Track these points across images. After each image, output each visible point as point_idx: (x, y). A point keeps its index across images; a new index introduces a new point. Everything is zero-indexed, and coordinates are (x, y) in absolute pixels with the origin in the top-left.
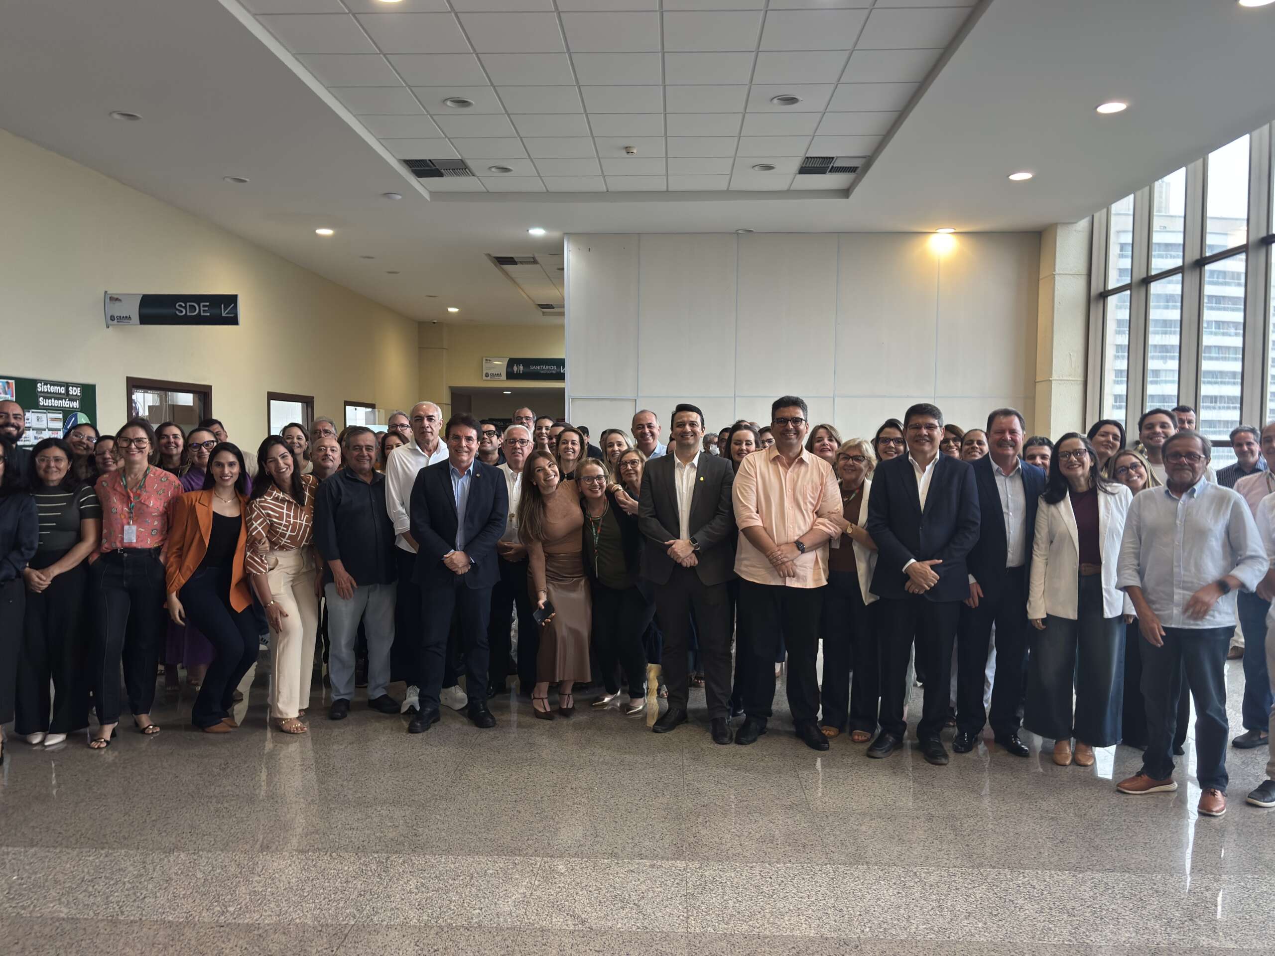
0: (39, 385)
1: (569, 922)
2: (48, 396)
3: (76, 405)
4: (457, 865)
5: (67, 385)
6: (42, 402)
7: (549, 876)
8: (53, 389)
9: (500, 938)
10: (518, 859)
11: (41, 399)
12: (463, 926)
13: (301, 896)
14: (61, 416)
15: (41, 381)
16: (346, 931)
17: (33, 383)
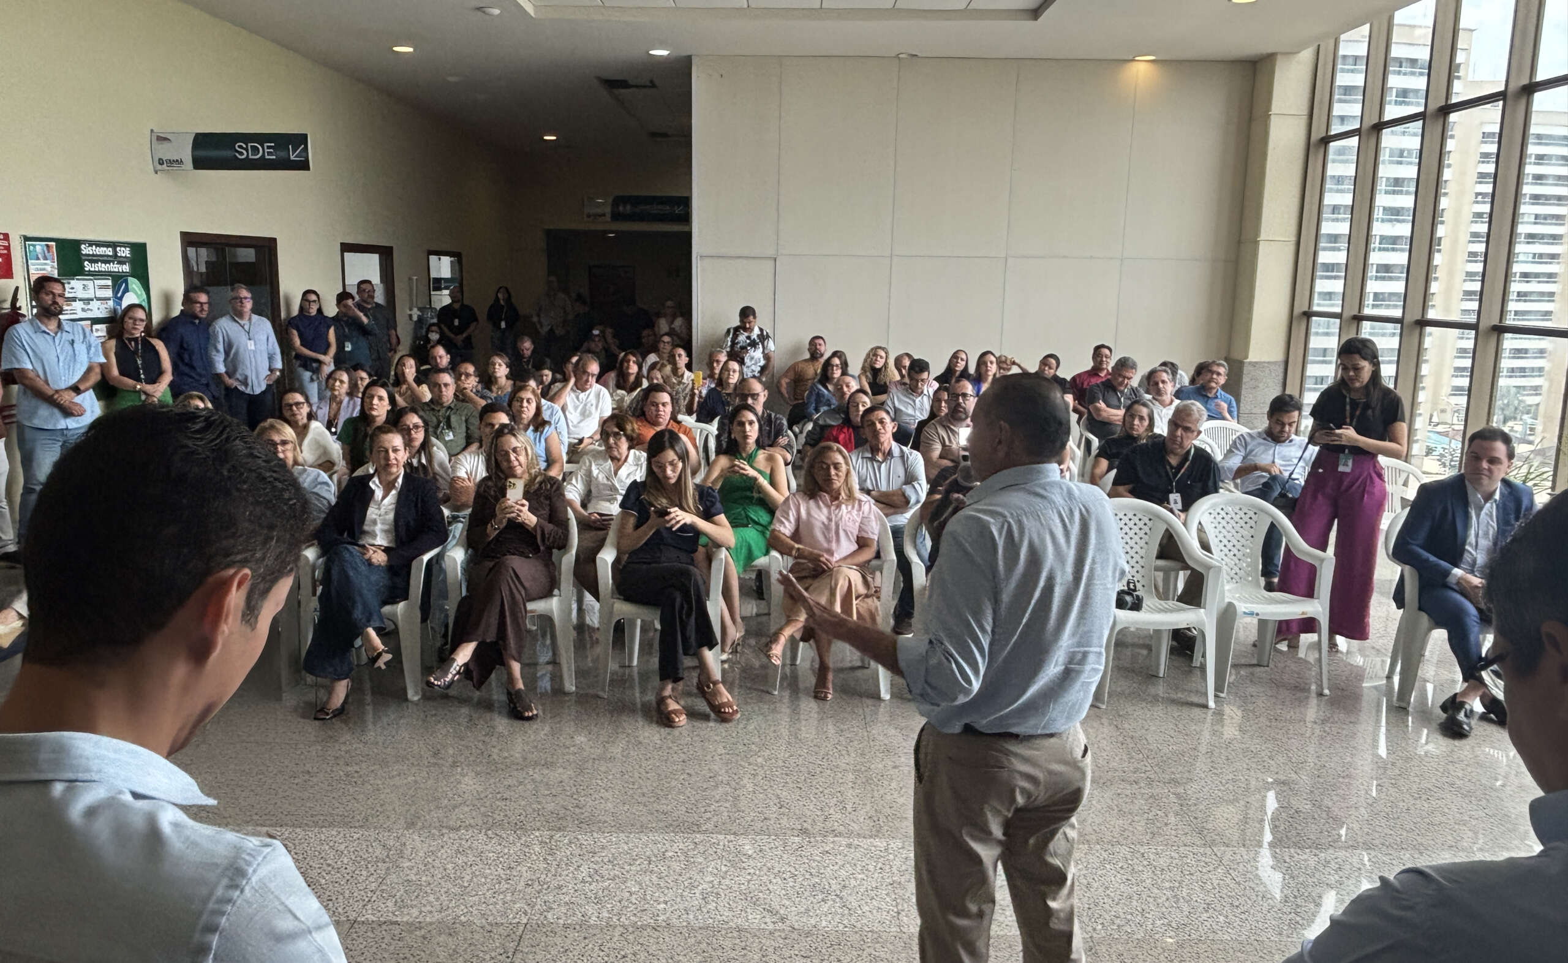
0: (83, 247)
1: (768, 920)
2: (94, 259)
3: (126, 268)
4: (630, 845)
5: (114, 245)
6: (88, 266)
7: (737, 860)
8: (99, 251)
9: (693, 940)
10: (699, 837)
11: (86, 263)
12: (648, 925)
13: (462, 886)
14: (109, 283)
15: (84, 242)
16: (520, 932)
17: (76, 244)
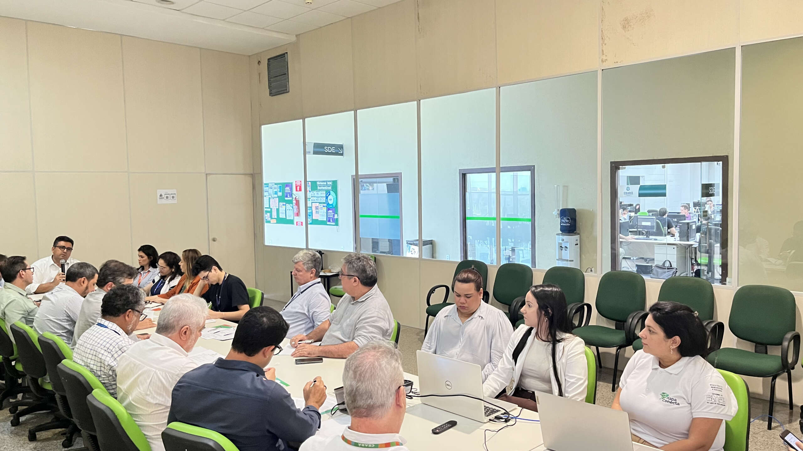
0: (318, 183)
2: (320, 186)
3: (330, 188)
5: (326, 181)
6: (319, 188)
8: (322, 183)
11: (318, 187)
14: (325, 192)
15: (318, 181)
17: (316, 182)
